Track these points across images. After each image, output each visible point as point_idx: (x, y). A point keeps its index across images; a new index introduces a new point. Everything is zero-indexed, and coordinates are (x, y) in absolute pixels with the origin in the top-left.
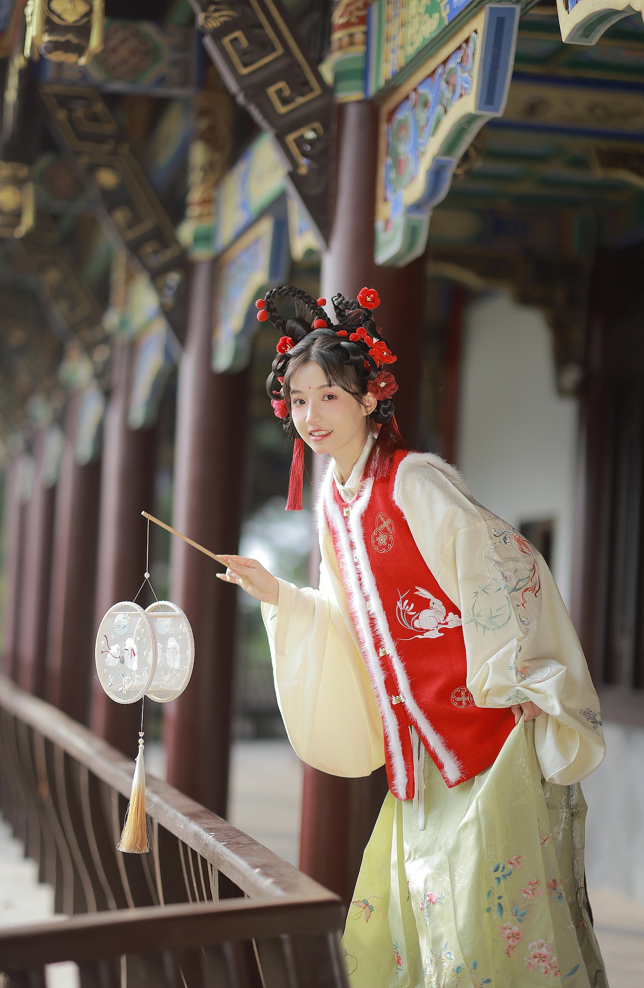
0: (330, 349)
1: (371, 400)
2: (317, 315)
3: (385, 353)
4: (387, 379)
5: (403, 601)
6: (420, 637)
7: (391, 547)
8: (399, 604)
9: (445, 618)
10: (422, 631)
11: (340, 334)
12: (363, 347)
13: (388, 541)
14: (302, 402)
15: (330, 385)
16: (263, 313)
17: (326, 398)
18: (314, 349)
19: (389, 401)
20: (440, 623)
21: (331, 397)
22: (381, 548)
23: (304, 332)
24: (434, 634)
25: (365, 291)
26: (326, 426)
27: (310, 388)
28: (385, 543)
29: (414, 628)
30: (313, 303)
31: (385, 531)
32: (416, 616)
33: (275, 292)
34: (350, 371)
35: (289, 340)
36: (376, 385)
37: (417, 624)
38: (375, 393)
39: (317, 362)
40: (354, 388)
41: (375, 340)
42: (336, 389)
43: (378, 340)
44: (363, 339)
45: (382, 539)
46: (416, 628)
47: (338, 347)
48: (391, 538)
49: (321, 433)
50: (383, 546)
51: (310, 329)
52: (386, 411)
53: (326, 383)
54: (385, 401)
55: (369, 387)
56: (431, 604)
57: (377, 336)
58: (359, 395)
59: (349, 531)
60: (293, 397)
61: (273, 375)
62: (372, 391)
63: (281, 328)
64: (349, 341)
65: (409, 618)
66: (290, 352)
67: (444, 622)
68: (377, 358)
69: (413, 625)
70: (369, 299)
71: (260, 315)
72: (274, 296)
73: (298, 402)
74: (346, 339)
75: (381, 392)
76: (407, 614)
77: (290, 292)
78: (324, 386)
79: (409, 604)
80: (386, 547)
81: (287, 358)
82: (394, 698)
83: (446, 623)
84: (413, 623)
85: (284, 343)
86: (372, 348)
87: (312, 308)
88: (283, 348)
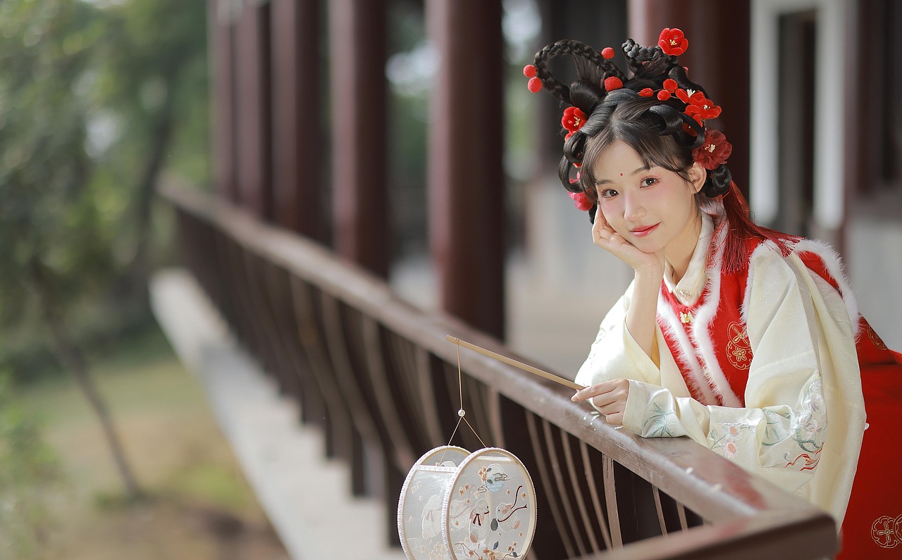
0: (638, 119)
1: (698, 172)
2: (605, 70)
3: (706, 107)
4: (717, 139)
11: (644, 94)
12: (677, 105)
13: (748, 356)
14: (614, 193)
15: (648, 167)
16: (535, 80)
17: (645, 184)
18: (616, 122)
19: (723, 167)
21: (650, 181)
23: (595, 97)
25: (667, 33)
27: (622, 175)
30: (598, 57)
31: (741, 344)
33: (546, 51)
34: (668, 143)
35: (577, 113)
36: (702, 151)
38: (704, 161)
39: (625, 141)
40: (677, 162)
41: (690, 93)
42: (656, 171)
43: (694, 91)
44: (674, 95)
45: (740, 354)
47: (647, 114)
50: (743, 362)
51: (602, 93)
52: (721, 180)
53: (641, 165)
54: (719, 169)
55: (695, 155)
57: (693, 87)
58: (682, 171)
59: (694, 346)
60: (599, 187)
61: (567, 161)
62: (698, 161)
63: (561, 96)
64: (658, 103)
66: (584, 130)
68: (698, 117)
70: (673, 43)
71: (532, 85)
72: (545, 58)
73: (608, 193)
74: (653, 100)
75: (712, 157)
77: (565, 49)
78: (639, 170)
80: (747, 363)
81: (582, 139)
85: (571, 117)
86: (688, 104)
87: (597, 63)
88: (570, 122)
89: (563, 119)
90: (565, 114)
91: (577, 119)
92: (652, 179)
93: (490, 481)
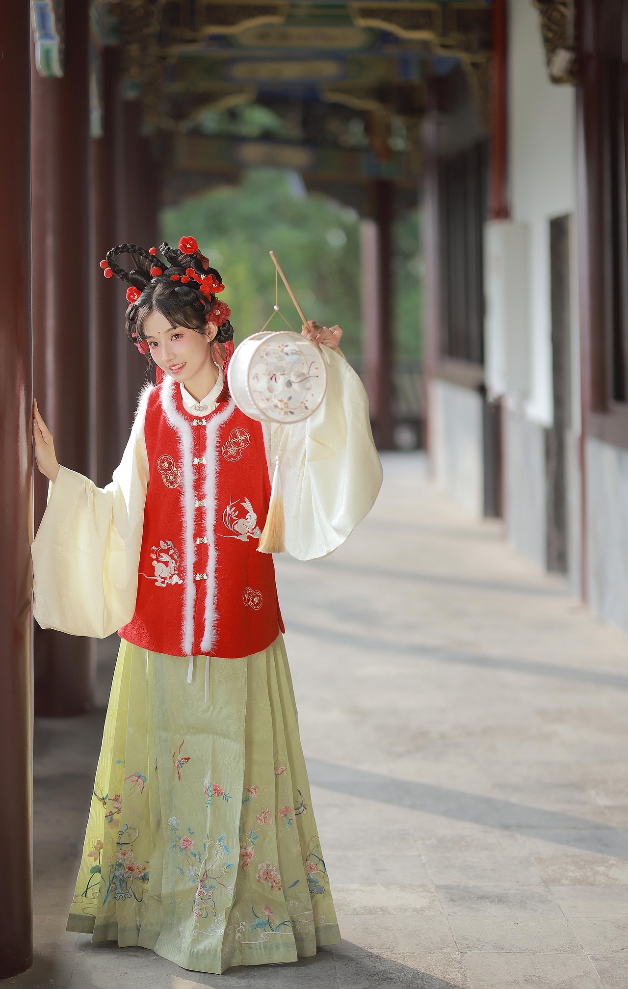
0: (168, 295)
1: (211, 328)
3: (214, 285)
4: (221, 307)
5: (232, 507)
6: (236, 537)
7: (239, 458)
8: (228, 508)
9: (253, 529)
10: (238, 534)
11: (173, 279)
12: (194, 285)
13: (238, 453)
14: (156, 344)
15: (175, 328)
16: (108, 270)
17: (174, 338)
18: (154, 298)
20: (248, 532)
21: (177, 336)
22: (230, 457)
23: (145, 280)
24: (244, 539)
25: (184, 239)
26: (179, 360)
27: (159, 333)
28: (234, 454)
29: (234, 529)
30: (147, 254)
31: (237, 444)
32: (236, 522)
35: (135, 290)
36: (212, 314)
37: (236, 528)
38: (214, 321)
40: (196, 323)
41: (203, 277)
42: (180, 329)
43: (205, 276)
44: (192, 280)
45: (232, 451)
46: (235, 530)
47: (173, 293)
48: (241, 451)
49: (177, 367)
50: (232, 456)
51: (148, 278)
52: (225, 331)
53: (170, 326)
54: (224, 325)
55: (208, 317)
56: (248, 516)
57: (204, 273)
58: (200, 329)
60: (148, 341)
62: (210, 321)
63: (125, 280)
64: (181, 285)
65: (232, 521)
66: (137, 303)
67: (252, 532)
68: (208, 292)
69: (234, 527)
70: (188, 246)
71: (106, 273)
72: (113, 255)
73: (154, 345)
74: (178, 284)
75: (218, 318)
76: (231, 518)
77: (125, 249)
78: (170, 330)
79: (235, 511)
80: (235, 457)
81: (136, 309)
82: (198, 575)
83: (253, 533)
84: (234, 526)
85: (132, 294)
86: (202, 284)
87: (146, 258)
88: (132, 297)
89: (127, 295)
90: (128, 292)
91: (135, 294)
92: (178, 335)
93: (287, 354)
